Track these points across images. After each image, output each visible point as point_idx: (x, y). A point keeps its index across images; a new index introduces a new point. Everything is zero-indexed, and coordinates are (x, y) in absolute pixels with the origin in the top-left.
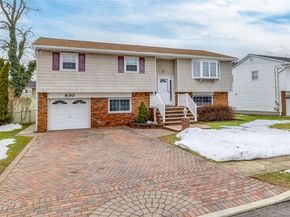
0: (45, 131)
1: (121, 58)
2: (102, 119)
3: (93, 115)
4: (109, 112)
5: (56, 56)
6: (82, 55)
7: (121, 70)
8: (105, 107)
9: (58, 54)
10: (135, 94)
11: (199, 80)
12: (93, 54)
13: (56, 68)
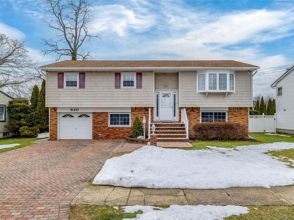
0: (56, 139)
1: (118, 74)
2: (103, 132)
3: (94, 128)
4: (109, 126)
5: (61, 76)
6: (82, 74)
7: (117, 86)
8: (105, 120)
9: (62, 74)
10: (134, 109)
11: (204, 94)
12: (91, 72)
13: (60, 86)
